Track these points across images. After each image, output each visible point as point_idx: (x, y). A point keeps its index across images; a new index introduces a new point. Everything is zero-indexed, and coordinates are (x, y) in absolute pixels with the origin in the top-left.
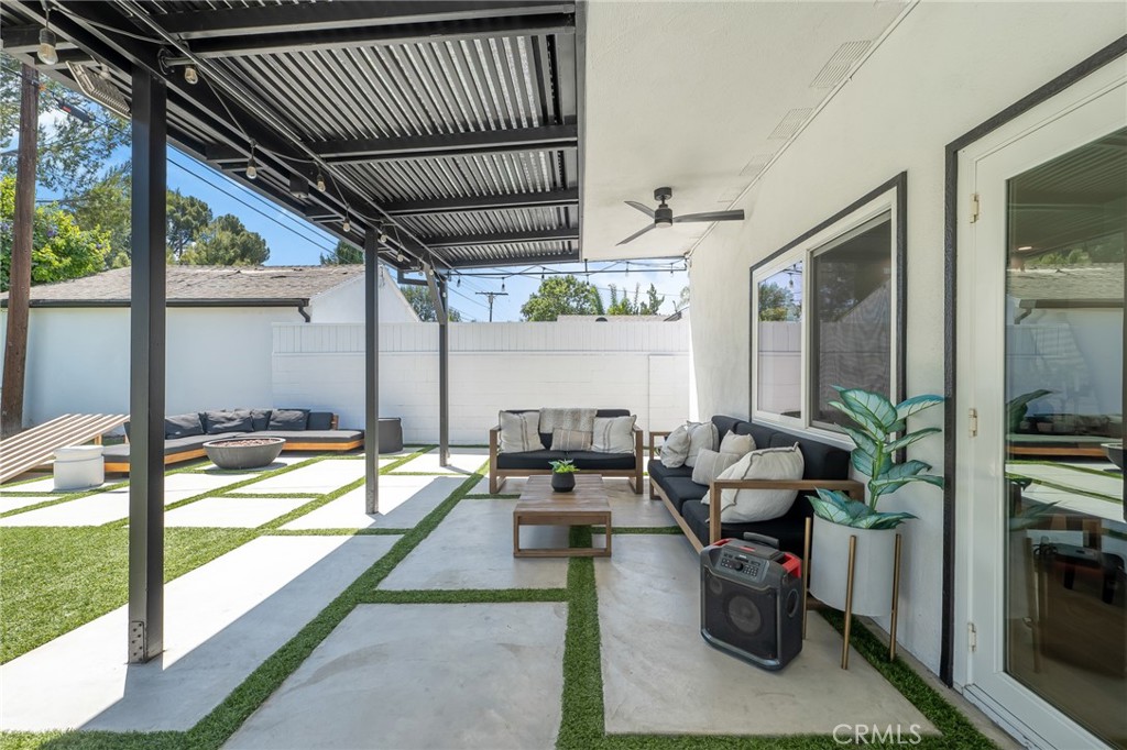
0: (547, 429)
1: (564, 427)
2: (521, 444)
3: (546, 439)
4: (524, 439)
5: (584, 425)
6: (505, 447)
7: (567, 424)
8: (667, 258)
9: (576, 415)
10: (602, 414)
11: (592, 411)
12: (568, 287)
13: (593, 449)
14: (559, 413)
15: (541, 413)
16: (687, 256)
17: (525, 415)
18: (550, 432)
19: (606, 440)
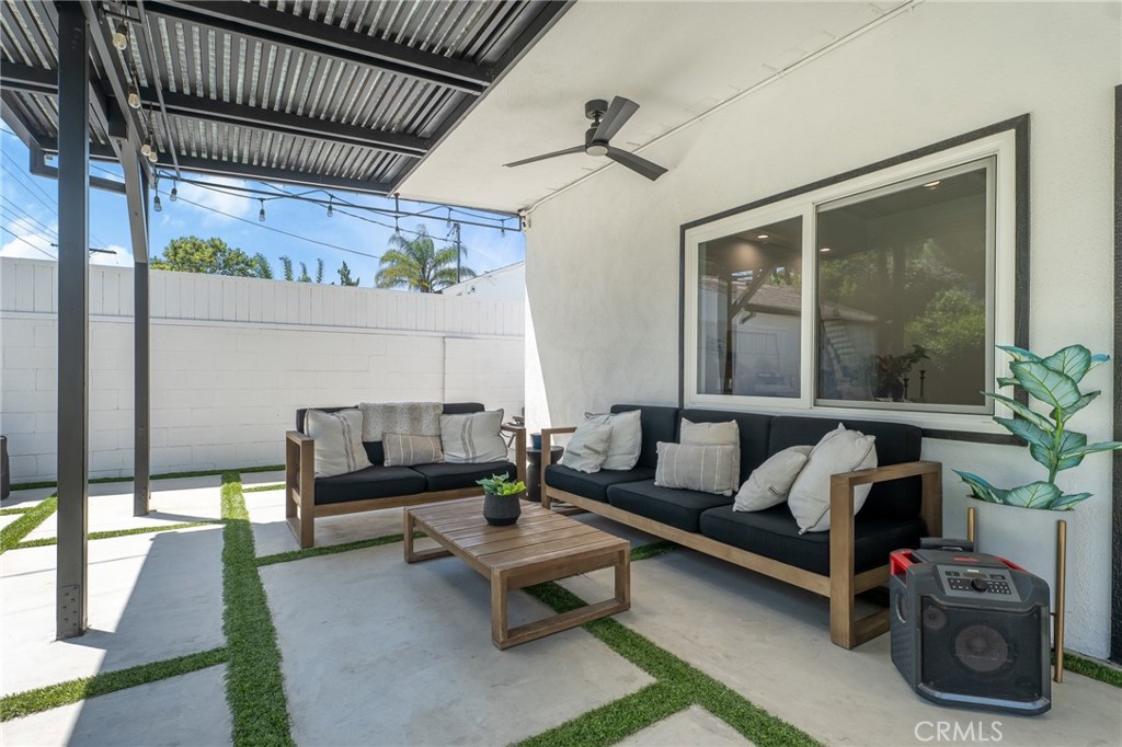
0: (374, 436)
1: (398, 430)
2: (344, 460)
3: (375, 451)
4: (348, 453)
5: (427, 426)
6: (325, 464)
7: (402, 427)
8: (497, 212)
9: (414, 411)
10: (450, 409)
11: (436, 406)
12: (214, 254)
13: (447, 459)
14: (389, 410)
15: (365, 410)
16: (522, 214)
17: (342, 413)
18: (378, 439)
19: (467, 443)
